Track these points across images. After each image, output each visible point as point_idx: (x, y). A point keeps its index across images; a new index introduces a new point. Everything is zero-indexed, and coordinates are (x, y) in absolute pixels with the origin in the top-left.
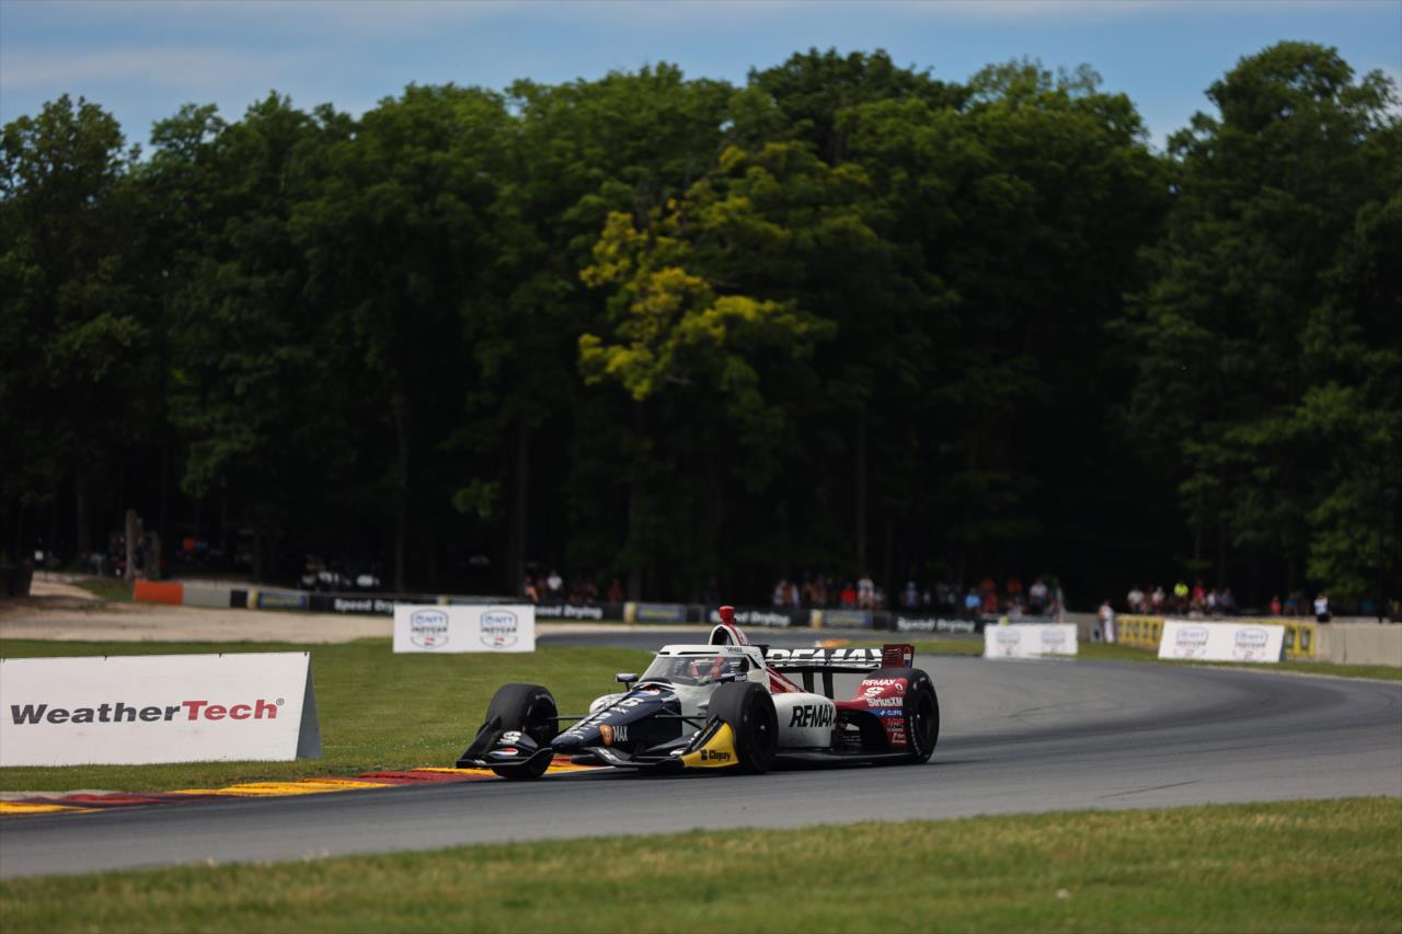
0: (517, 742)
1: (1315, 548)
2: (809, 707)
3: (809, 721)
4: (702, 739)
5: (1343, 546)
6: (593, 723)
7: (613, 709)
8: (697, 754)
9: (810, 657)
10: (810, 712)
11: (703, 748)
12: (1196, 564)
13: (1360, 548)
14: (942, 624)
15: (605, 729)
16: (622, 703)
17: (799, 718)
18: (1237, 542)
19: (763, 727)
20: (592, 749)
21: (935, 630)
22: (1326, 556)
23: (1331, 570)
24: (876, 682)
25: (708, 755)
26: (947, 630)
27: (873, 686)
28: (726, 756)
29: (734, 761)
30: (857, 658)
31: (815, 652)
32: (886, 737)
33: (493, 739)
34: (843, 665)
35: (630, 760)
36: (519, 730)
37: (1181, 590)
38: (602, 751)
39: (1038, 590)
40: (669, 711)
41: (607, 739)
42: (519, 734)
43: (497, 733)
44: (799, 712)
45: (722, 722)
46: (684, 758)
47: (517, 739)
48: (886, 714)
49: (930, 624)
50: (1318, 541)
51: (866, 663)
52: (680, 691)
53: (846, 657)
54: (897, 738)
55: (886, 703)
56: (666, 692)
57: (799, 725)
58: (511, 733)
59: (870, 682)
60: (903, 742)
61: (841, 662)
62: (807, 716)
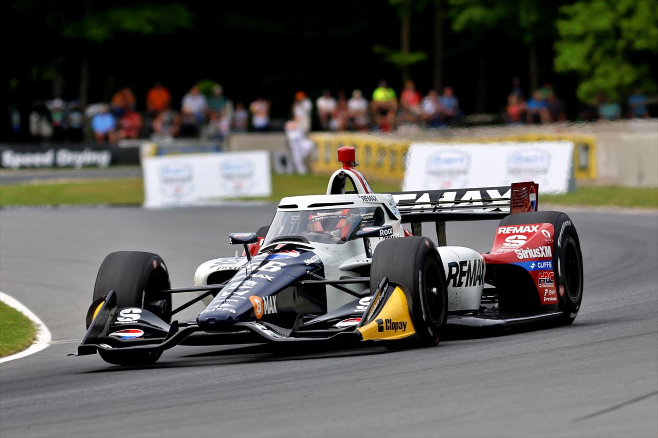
0: (139, 321)
1: (564, 27)
2: (463, 263)
3: (464, 279)
4: (375, 306)
5: (603, 23)
6: (239, 293)
7: (254, 276)
8: (374, 324)
9: (412, 203)
10: (465, 269)
11: (378, 318)
12: (405, 57)
13: (625, 24)
14: (65, 157)
15: (256, 301)
16: (263, 268)
17: (454, 277)
18: (459, 25)
19: (434, 290)
20: (248, 324)
21: (55, 165)
22: (581, 38)
23: (589, 57)
24: (515, 230)
25: (384, 325)
26: (70, 166)
27: (511, 234)
28: (401, 326)
29: (410, 331)
30: (471, 201)
31: (418, 198)
32: (536, 294)
33: (110, 318)
34: (455, 211)
35: (291, 336)
36: (138, 305)
37: (381, 95)
38: (259, 327)
39: (193, 104)
40: (315, 275)
41: (259, 312)
42: (139, 311)
43: (113, 311)
44: (454, 270)
45: (394, 285)
46: (362, 330)
47: (138, 317)
48: (536, 267)
49: (46, 158)
50: (567, 17)
51: (484, 207)
52: (321, 252)
53: (457, 201)
54: (548, 296)
55: (535, 253)
56: (305, 252)
57: (454, 285)
58: (128, 310)
59: (507, 230)
60: (555, 299)
61: (452, 208)
62: (463, 274)
